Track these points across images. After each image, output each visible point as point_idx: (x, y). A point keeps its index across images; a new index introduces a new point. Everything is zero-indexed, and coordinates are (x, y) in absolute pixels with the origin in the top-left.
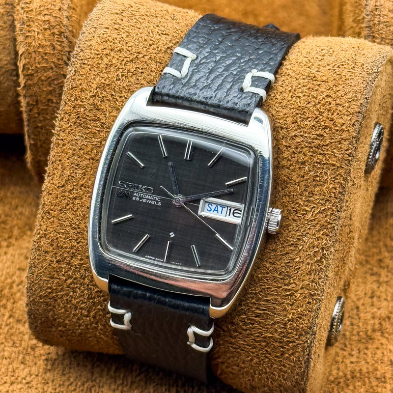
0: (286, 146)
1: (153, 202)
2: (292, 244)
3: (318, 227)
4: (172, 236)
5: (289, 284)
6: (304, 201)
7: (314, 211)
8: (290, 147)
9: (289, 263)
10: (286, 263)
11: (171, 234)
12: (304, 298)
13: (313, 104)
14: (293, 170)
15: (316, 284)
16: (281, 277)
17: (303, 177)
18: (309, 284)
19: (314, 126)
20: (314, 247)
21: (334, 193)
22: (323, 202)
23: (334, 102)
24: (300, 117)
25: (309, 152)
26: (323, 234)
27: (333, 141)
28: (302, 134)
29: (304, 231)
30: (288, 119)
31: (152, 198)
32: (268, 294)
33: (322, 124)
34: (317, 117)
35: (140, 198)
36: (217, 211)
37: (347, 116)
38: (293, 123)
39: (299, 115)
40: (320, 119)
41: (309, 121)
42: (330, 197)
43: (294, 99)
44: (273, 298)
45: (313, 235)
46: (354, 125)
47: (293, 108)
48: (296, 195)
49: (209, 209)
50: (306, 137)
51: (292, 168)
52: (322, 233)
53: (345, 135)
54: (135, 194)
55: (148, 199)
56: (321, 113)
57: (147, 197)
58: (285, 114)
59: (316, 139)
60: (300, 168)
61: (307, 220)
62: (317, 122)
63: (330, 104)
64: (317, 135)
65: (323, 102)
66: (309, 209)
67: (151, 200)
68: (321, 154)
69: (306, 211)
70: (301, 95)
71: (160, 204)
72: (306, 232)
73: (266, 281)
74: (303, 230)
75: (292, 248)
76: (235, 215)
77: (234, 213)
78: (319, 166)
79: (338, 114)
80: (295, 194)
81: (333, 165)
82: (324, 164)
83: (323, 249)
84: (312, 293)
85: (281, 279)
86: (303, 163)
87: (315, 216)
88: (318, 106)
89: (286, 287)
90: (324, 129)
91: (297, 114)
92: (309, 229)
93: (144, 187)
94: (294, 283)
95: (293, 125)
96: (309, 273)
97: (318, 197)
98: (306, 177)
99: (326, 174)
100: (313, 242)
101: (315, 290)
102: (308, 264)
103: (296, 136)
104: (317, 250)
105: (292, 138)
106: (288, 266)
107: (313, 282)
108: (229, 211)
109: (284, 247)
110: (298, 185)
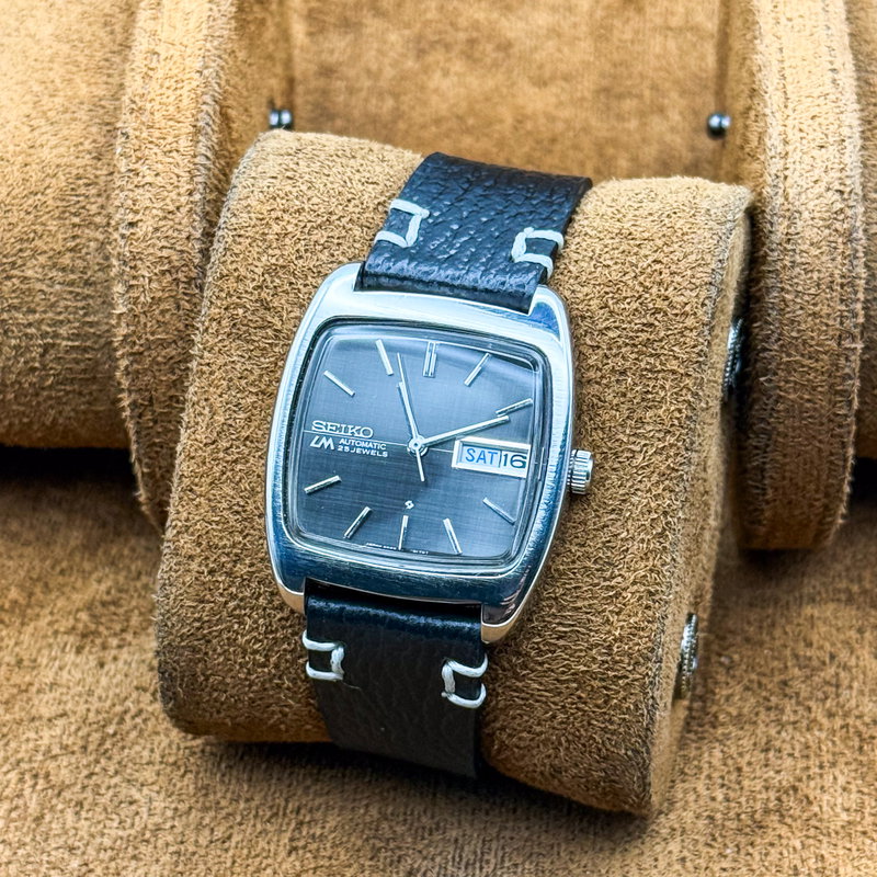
0: (592, 346)
1: (373, 453)
2: (614, 510)
3: (655, 478)
4: (409, 507)
5: (612, 577)
6: (629, 435)
7: (646, 452)
8: (598, 347)
9: (609, 541)
10: (604, 543)
11: (407, 503)
12: (638, 600)
13: (633, 275)
14: (607, 386)
15: (658, 573)
16: (598, 566)
17: (624, 395)
18: (645, 576)
19: (636, 310)
20: (650, 512)
21: (678, 419)
22: (661, 435)
23: (667, 271)
24: (613, 298)
25: (632, 353)
26: (664, 490)
27: (670, 332)
28: (617, 324)
29: (630, 487)
30: (591, 303)
31: (371, 445)
32: (577, 597)
33: (651, 306)
34: (640, 297)
35: (351, 447)
36: (484, 459)
37: (691, 290)
38: (601, 308)
39: (611, 295)
40: (646, 299)
41: (629, 303)
42: (672, 425)
43: (600, 269)
44: (586, 603)
45: (647, 492)
46: (703, 305)
47: (599, 285)
48: (615, 427)
49: (470, 458)
50: (625, 329)
51: (604, 381)
52: (661, 487)
53: (690, 322)
54: (342, 441)
55: (365, 448)
56: (647, 290)
57: (363, 444)
58: (587, 295)
59: (642, 331)
60: (618, 381)
61: (636, 467)
62: (641, 304)
63: (661, 273)
64: (644, 325)
65: (649, 270)
66: (637, 448)
67: (370, 448)
68: (652, 355)
69: (633, 452)
70: (610, 263)
71: (385, 454)
72: (635, 487)
73: (572, 576)
74: (629, 484)
75: (613, 516)
76: (514, 463)
77: (512, 461)
78: (650, 375)
79: (675, 289)
80: (613, 425)
81: (674, 372)
82: (659, 372)
83: (665, 513)
84: (652, 590)
85: (598, 570)
86: (623, 373)
87: (649, 460)
88: (641, 279)
89: (607, 583)
90: (653, 314)
91: (607, 293)
92: (640, 482)
93: (357, 428)
94: (620, 575)
95: (602, 311)
96: (645, 557)
97: (651, 428)
98: (629, 395)
99: (663, 387)
100: (648, 503)
101: (657, 584)
102: (643, 541)
103: (607, 328)
104: (656, 516)
105: (601, 332)
106: (608, 548)
107: (651, 571)
108: (503, 458)
109: (598, 516)
110: (617, 410)
